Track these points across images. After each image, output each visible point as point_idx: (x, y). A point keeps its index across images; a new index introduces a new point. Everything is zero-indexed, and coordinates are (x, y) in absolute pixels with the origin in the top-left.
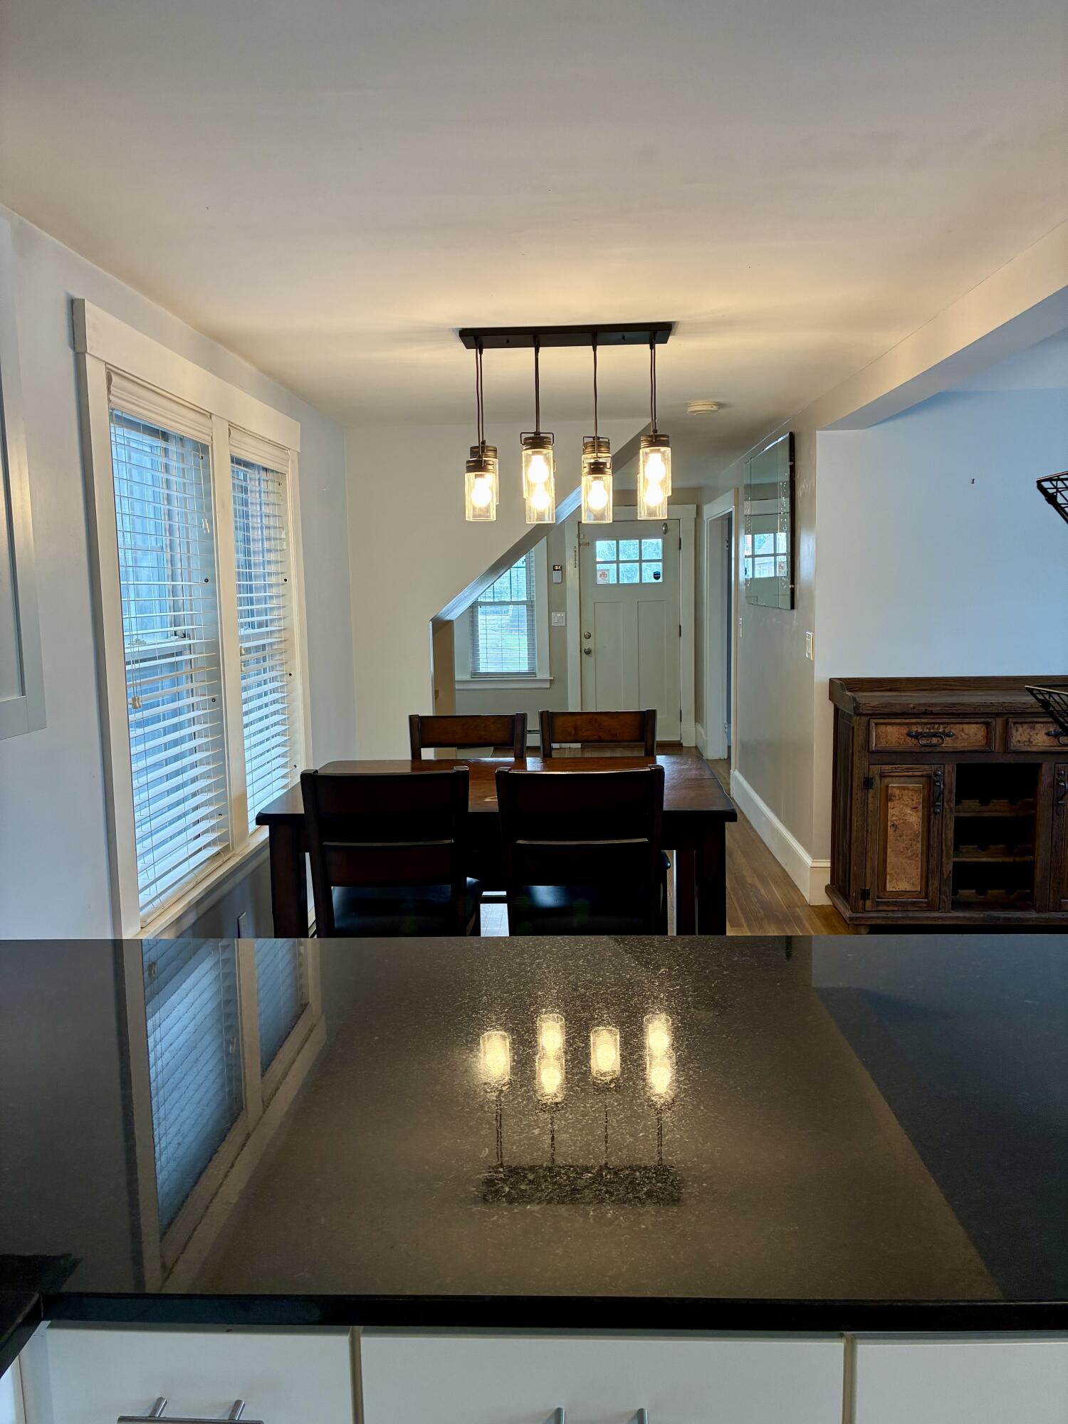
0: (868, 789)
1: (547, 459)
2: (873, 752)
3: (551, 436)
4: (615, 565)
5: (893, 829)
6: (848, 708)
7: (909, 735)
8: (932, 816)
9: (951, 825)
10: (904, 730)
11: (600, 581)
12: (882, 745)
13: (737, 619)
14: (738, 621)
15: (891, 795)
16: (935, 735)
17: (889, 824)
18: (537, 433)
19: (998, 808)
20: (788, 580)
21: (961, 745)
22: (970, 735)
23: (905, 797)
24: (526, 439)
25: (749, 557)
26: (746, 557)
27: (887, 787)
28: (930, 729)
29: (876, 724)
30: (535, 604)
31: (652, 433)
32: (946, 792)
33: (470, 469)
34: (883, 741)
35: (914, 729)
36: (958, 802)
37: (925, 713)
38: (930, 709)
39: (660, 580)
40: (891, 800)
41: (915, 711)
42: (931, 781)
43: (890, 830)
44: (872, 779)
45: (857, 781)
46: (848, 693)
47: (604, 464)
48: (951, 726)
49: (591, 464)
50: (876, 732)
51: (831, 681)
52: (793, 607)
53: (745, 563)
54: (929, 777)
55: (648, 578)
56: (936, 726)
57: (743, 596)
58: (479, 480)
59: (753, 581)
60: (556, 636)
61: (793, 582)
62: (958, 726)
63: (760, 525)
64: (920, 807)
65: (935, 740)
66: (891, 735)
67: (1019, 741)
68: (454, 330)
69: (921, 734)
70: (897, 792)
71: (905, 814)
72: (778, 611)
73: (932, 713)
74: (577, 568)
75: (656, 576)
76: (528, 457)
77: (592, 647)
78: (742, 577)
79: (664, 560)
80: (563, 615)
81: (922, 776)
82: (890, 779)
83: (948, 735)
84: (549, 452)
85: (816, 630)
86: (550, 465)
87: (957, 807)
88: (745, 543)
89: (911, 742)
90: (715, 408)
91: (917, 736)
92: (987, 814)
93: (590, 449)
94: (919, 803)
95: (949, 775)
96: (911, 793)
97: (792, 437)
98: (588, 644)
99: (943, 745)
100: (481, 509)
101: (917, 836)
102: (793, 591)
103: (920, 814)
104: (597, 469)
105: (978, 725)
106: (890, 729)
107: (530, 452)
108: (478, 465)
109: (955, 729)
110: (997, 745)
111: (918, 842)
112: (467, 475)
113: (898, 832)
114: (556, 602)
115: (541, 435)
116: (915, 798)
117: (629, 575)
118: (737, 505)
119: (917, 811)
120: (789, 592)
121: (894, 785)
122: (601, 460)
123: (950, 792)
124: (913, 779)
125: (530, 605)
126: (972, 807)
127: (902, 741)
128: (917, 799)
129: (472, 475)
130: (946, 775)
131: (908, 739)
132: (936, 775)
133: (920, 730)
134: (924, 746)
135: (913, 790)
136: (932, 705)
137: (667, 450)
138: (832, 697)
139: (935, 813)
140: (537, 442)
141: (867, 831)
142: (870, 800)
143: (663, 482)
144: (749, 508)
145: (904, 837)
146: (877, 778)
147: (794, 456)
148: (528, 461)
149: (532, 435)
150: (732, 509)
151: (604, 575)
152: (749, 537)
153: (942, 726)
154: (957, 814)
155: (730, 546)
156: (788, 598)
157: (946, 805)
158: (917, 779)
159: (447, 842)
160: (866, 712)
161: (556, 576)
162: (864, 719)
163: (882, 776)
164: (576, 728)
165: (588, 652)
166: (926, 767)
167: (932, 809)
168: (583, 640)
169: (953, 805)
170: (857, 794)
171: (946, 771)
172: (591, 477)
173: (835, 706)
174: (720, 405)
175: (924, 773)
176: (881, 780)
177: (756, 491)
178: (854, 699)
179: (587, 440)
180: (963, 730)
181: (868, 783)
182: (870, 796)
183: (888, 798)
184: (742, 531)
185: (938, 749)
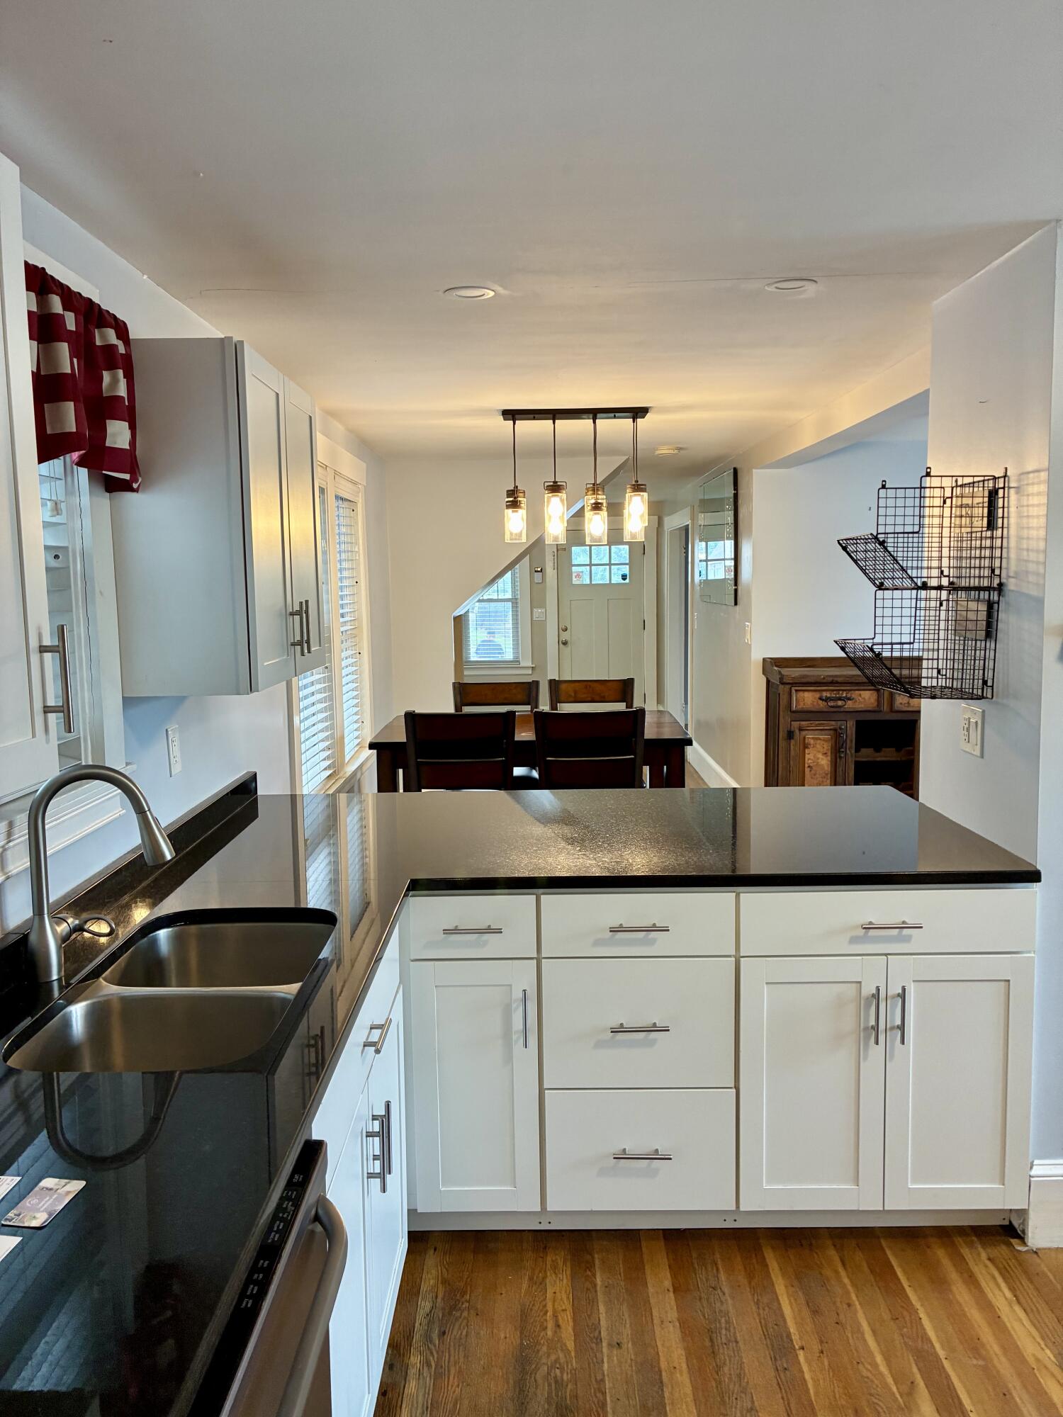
0: (790, 739)
1: (562, 501)
2: (794, 712)
3: (564, 484)
4: (588, 567)
5: (809, 769)
6: (775, 680)
7: (821, 699)
8: (838, 760)
9: (853, 766)
10: (817, 695)
11: (575, 581)
12: (801, 706)
13: (692, 614)
14: (694, 616)
15: (808, 744)
16: (840, 699)
17: (806, 765)
18: (555, 482)
19: (888, 755)
20: (733, 582)
21: (859, 706)
22: (865, 699)
23: (818, 746)
24: (548, 486)
25: (704, 561)
26: (701, 561)
27: (804, 738)
28: (836, 694)
29: (796, 691)
30: (519, 601)
31: (634, 483)
32: (848, 742)
33: (508, 507)
34: (802, 704)
35: (824, 694)
36: (857, 750)
37: (832, 683)
38: (836, 679)
39: (627, 581)
40: (807, 748)
41: (825, 681)
42: (837, 734)
43: (807, 770)
44: (793, 732)
45: (782, 734)
46: (776, 668)
47: (601, 504)
48: (852, 692)
49: (592, 504)
50: (796, 696)
51: (764, 660)
52: (736, 604)
53: (699, 567)
54: (835, 730)
55: (617, 579)
56: (841, 692)
57: (697, 596)
58: (515, 514)
59: (707, 582)
60: (538, 629)
61: (736, 584)
62: (857, 692)
63: (710, 535)
64: (829, 754)
65: (840, 703)
66: (808, 699)
67: (901, 703)
68: (498, 410)
69: (829, 698)
70: (812, 742)
71: (818, 759)
72: (724, 607)
73: (837, 683)
74: (556, 570)
75: (624, 577)
76: (549, 498)
77: (568, 639)
78: (697, 579)
79: (630, 564)
80: (543, 610)
81: (830, 729)
82: (806, 732)
83: (849, 699)
84: (563, 495)
85: (753, 620)
86: (563, 505)
87: (857, 754)
88: (699, 550)
89: (822, 704)
90: (676, 451)
91: (827, 700)
92: (878, 759)
93: (590, 493)
94: (828, 750)
95: (850, 727)
96: (822, 742)
97: (735, 471)
98: (565, 636)
99: (846, 706)
100: (516, 534)
101: (827, 774)
102: (736, 591)
103: (829, 758)
104: (597, 507)
105: (871, 692)
106: (806, 694)
107: (550, 495)
108: (514, 505)
109: (855, 694)
110: (886, 708)
111: (827, 779)
112: (506, 511)
113: (813, 772)
114: (537, 600)
115: (559, 483)
116: (825, 746)
117: (601, 576)
118: (693, 519)
119: (827, 756)
120: (733, 592)
121: (809, 736)
122: (599, 501)
123: (851, 741)
124: (823, 732)
125: (514, 601)
126: (867, 754)
127: (815, 703)
128: (827, 747)
129: (510, 511)
130: (848, 729)
131: (820, 702)
132: (841, 729)
133: (828, 695)
134: (832, 707)
135: (824, 740)
136: (836, 676)
137: (645, 494)
138: (764, 672)
139: (840, 757)
140: (555, 488)
141: (790, 771)
142: (792, 747)
143: (642, 516)
144: (702, 519)
145: (818, 776)
146: (797, 731)
147: (737, 486)
148: (548, 502)
149: (552, 484)
150: (689, 522)
151: (578, 576)
152: (704, 544)
153: (845, 693)
154: (857, 759)
155: (687, 553)
156: (733, 596)
157: (848, 752)
158: (826, 732)
159: (501, 759)
160: (788, 681)
161: (538, 577)
162: (788, 687)
163: (801, 730)
164: (575, 692)
165: (565, 643)
166: (833, 723)
167: (838, 755)
168: (560, 633)
169: (853, 751)
170: (782, 743)
171: (848, 725)
172: (592, 513)
173: (767, 679)
174: (680, 449)
175: (832, 727)
176: (800, 733)
177: (709, 505)
178: (780, 672)
179: (588, 486)
180: (860, 695)
181: (790, 735)
182: (792, 744)
183: (806, 746)
184: (697, 541)
185: (842, 710)
